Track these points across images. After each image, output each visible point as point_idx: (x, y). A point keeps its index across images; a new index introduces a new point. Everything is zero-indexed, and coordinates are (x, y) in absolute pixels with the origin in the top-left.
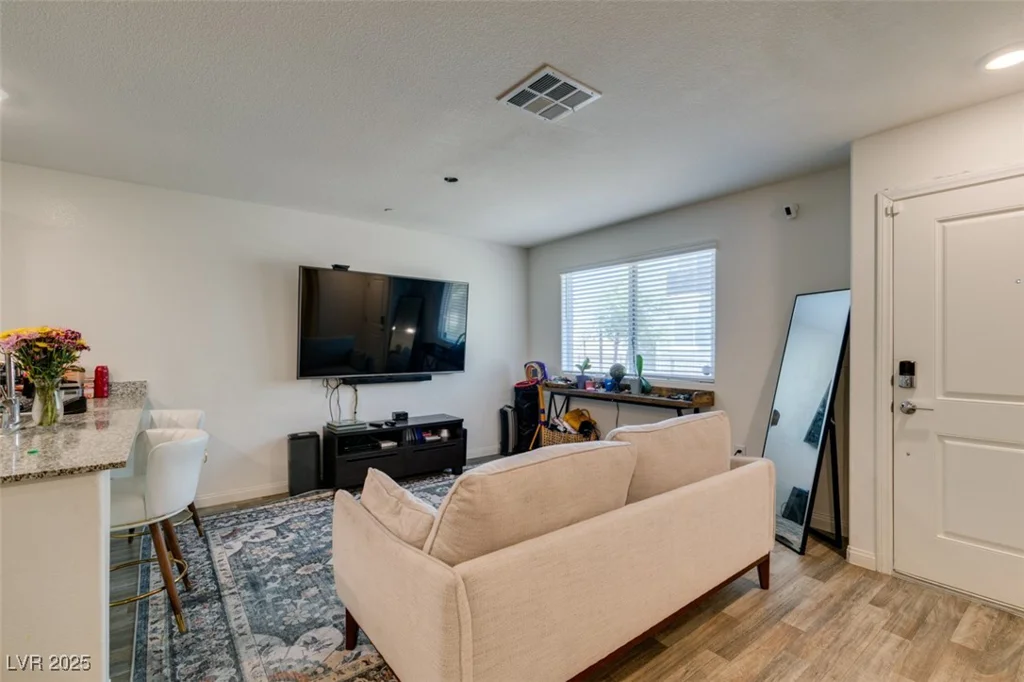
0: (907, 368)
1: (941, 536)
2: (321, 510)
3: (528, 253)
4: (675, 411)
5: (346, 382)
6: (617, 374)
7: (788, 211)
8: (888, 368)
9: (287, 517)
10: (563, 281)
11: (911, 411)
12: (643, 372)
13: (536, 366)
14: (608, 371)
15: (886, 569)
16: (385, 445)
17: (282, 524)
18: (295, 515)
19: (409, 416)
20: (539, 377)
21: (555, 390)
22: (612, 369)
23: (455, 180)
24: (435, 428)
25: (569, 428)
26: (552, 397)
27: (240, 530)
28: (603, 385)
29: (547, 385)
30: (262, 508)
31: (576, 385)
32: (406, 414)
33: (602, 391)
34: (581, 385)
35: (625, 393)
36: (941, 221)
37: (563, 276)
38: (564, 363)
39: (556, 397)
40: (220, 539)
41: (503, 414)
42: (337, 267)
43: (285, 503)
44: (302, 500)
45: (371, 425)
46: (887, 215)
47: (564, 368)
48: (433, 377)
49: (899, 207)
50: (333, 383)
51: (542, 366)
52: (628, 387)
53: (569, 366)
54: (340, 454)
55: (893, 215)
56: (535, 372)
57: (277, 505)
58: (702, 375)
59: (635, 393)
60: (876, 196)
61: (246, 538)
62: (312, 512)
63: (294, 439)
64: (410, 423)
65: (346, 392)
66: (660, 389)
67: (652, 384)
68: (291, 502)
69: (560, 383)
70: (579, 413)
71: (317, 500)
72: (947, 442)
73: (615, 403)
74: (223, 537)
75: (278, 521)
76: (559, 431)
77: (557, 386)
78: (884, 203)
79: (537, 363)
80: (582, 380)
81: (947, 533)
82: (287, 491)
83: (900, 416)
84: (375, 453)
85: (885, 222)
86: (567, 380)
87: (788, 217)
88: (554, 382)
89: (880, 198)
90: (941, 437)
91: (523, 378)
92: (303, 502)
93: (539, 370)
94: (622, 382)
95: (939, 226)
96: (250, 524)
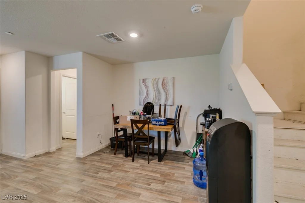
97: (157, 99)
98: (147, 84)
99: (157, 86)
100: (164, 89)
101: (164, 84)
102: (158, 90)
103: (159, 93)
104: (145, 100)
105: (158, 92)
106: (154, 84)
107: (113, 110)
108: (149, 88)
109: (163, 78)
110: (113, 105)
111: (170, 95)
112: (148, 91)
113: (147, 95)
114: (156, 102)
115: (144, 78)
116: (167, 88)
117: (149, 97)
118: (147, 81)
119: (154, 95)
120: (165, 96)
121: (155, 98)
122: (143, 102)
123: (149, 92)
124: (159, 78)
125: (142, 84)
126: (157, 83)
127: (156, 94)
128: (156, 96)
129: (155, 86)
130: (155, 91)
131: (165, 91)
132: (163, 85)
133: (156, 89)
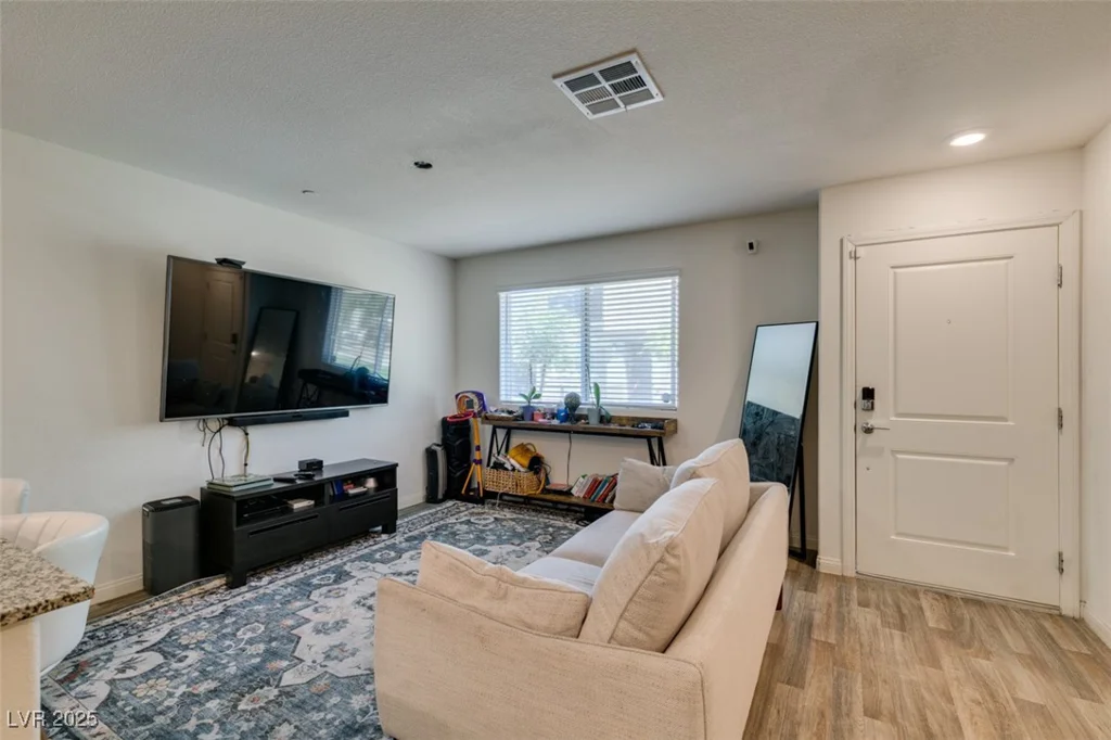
0: (868, 394)
1: (893, 537)
2: (219, 609)
3: (456, 265)
4: (645, 440)
5: (232, 423)
6: (572, 404)
7: (751, 246)
8: (852, 395)
9: (166, 629)
10: (502, 300)
11: (869, 431)
12: (601, 400)
13: (472, 396)
14: (563, 400)
15: (851, 573)
16: (298, 505)
17: (163, 639)
18: (179, 622)
19: (324, 464)
20: (476, 408)
21: (497, 423)
22: (567, 398)
23: (428, 166)
24: (357, 479)
25: (517, 466)
26: (494, 433)
27: (88, 663)
28: (554, 416)
29: (486, 418)
30: (110, 620)
31: (522, 417)
32: (321, 462)
33: (556, 422)
34: (527, 416)
35: (581, 424)
36: (892, 267)
37: (502, 295)
38: (502, 392)
39: (498, 430)
40: (57, 686)
41: (430, 454)
42: (223, 262)
43: (147, 607)
44: (174, 599)
45: (276, 480)
46: (851, 257)
47: (503, 398)
48: (350, 413)
49: (861, 252)
50: (214, 424)
51: (480, 396)
52: (585, 417)
53: (510, 394)
54: (238, 524)
55: (856, 258)
56: (470, 404)
57: (134, 612)
58: (661, 402)
59: (594, 422)
60: (842, 241)
61: (109, 673)
62: (206, 612)
63: (157, 509)
64: (326, 475)
65: (232, 438)
66: (620, 418)
67: (612, 414)
68: (157, 604)
69: (504, 415)
70: (523, 449)
71: (202, 595)
72: (899, 456)
73: (567, 435)
74: (61, 682)
75: (153, 637)
76: (506, 469)
77: (502, 419)
78: (848, 247)
79: (473, 392)
80: (529, 412)
81: (899, 534)
82: (141, 587)
83: (861, 435)
84: (286, 518)
85: (849, 263)
86: (510, 412)
87: (750, 252)
88: (497, 414)
89: (845, 242)
90: (894, 452)
91: (451, 410)
92: (180, 602)
93: (476, 400)
94: (576, 412)
95: (892, 271)
96: (100, 651)
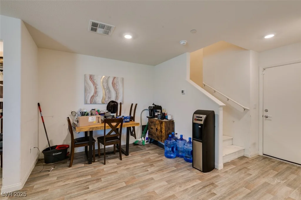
97: (107, 97)
98: (95, 81)
99: (108, 85)
100: (114, 88)
101: (115, 83)
102: (108, 88)
103: (110, 91)
104: (93, 98)
105: (108, 91)
106: (104, 82)
107: (41, 112)
108: (97, 85)
109: (113, 78)
110: (39, 104)
111: (120, 94)
112: (96, 89)
113: (96, 92)
114: (106, 101)
115: (91, 74)
116: (118, 87)
117: (97, 96)
118: (95, 78)
119: (104, 93)
120: (116, 95)
121: (105, 96)
122: (90, 100)
123: (98, 90)
124: (109, 77)
125: (89, 80)
126: (107, 82)
127: (105, 93)
128: (105, 94)
129: (105, 85)
130: (104, 89)
131: (115, 90)
132: (113, 84)
133: (105, 87)
